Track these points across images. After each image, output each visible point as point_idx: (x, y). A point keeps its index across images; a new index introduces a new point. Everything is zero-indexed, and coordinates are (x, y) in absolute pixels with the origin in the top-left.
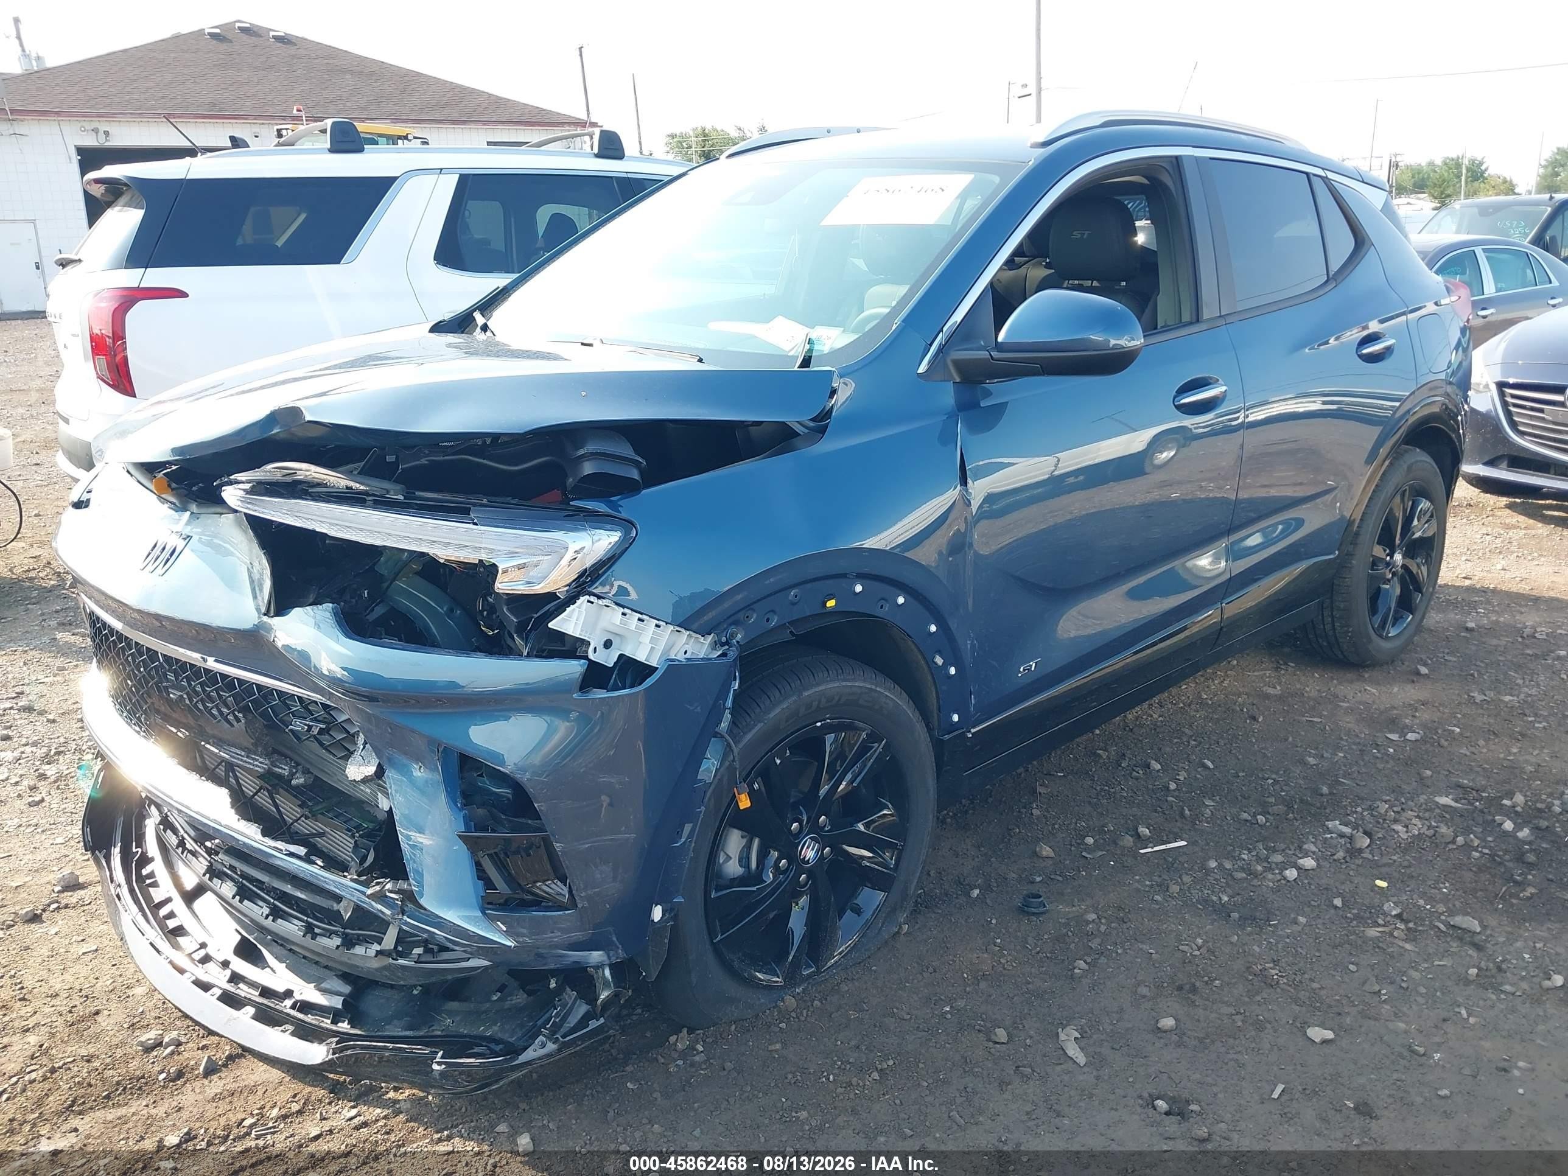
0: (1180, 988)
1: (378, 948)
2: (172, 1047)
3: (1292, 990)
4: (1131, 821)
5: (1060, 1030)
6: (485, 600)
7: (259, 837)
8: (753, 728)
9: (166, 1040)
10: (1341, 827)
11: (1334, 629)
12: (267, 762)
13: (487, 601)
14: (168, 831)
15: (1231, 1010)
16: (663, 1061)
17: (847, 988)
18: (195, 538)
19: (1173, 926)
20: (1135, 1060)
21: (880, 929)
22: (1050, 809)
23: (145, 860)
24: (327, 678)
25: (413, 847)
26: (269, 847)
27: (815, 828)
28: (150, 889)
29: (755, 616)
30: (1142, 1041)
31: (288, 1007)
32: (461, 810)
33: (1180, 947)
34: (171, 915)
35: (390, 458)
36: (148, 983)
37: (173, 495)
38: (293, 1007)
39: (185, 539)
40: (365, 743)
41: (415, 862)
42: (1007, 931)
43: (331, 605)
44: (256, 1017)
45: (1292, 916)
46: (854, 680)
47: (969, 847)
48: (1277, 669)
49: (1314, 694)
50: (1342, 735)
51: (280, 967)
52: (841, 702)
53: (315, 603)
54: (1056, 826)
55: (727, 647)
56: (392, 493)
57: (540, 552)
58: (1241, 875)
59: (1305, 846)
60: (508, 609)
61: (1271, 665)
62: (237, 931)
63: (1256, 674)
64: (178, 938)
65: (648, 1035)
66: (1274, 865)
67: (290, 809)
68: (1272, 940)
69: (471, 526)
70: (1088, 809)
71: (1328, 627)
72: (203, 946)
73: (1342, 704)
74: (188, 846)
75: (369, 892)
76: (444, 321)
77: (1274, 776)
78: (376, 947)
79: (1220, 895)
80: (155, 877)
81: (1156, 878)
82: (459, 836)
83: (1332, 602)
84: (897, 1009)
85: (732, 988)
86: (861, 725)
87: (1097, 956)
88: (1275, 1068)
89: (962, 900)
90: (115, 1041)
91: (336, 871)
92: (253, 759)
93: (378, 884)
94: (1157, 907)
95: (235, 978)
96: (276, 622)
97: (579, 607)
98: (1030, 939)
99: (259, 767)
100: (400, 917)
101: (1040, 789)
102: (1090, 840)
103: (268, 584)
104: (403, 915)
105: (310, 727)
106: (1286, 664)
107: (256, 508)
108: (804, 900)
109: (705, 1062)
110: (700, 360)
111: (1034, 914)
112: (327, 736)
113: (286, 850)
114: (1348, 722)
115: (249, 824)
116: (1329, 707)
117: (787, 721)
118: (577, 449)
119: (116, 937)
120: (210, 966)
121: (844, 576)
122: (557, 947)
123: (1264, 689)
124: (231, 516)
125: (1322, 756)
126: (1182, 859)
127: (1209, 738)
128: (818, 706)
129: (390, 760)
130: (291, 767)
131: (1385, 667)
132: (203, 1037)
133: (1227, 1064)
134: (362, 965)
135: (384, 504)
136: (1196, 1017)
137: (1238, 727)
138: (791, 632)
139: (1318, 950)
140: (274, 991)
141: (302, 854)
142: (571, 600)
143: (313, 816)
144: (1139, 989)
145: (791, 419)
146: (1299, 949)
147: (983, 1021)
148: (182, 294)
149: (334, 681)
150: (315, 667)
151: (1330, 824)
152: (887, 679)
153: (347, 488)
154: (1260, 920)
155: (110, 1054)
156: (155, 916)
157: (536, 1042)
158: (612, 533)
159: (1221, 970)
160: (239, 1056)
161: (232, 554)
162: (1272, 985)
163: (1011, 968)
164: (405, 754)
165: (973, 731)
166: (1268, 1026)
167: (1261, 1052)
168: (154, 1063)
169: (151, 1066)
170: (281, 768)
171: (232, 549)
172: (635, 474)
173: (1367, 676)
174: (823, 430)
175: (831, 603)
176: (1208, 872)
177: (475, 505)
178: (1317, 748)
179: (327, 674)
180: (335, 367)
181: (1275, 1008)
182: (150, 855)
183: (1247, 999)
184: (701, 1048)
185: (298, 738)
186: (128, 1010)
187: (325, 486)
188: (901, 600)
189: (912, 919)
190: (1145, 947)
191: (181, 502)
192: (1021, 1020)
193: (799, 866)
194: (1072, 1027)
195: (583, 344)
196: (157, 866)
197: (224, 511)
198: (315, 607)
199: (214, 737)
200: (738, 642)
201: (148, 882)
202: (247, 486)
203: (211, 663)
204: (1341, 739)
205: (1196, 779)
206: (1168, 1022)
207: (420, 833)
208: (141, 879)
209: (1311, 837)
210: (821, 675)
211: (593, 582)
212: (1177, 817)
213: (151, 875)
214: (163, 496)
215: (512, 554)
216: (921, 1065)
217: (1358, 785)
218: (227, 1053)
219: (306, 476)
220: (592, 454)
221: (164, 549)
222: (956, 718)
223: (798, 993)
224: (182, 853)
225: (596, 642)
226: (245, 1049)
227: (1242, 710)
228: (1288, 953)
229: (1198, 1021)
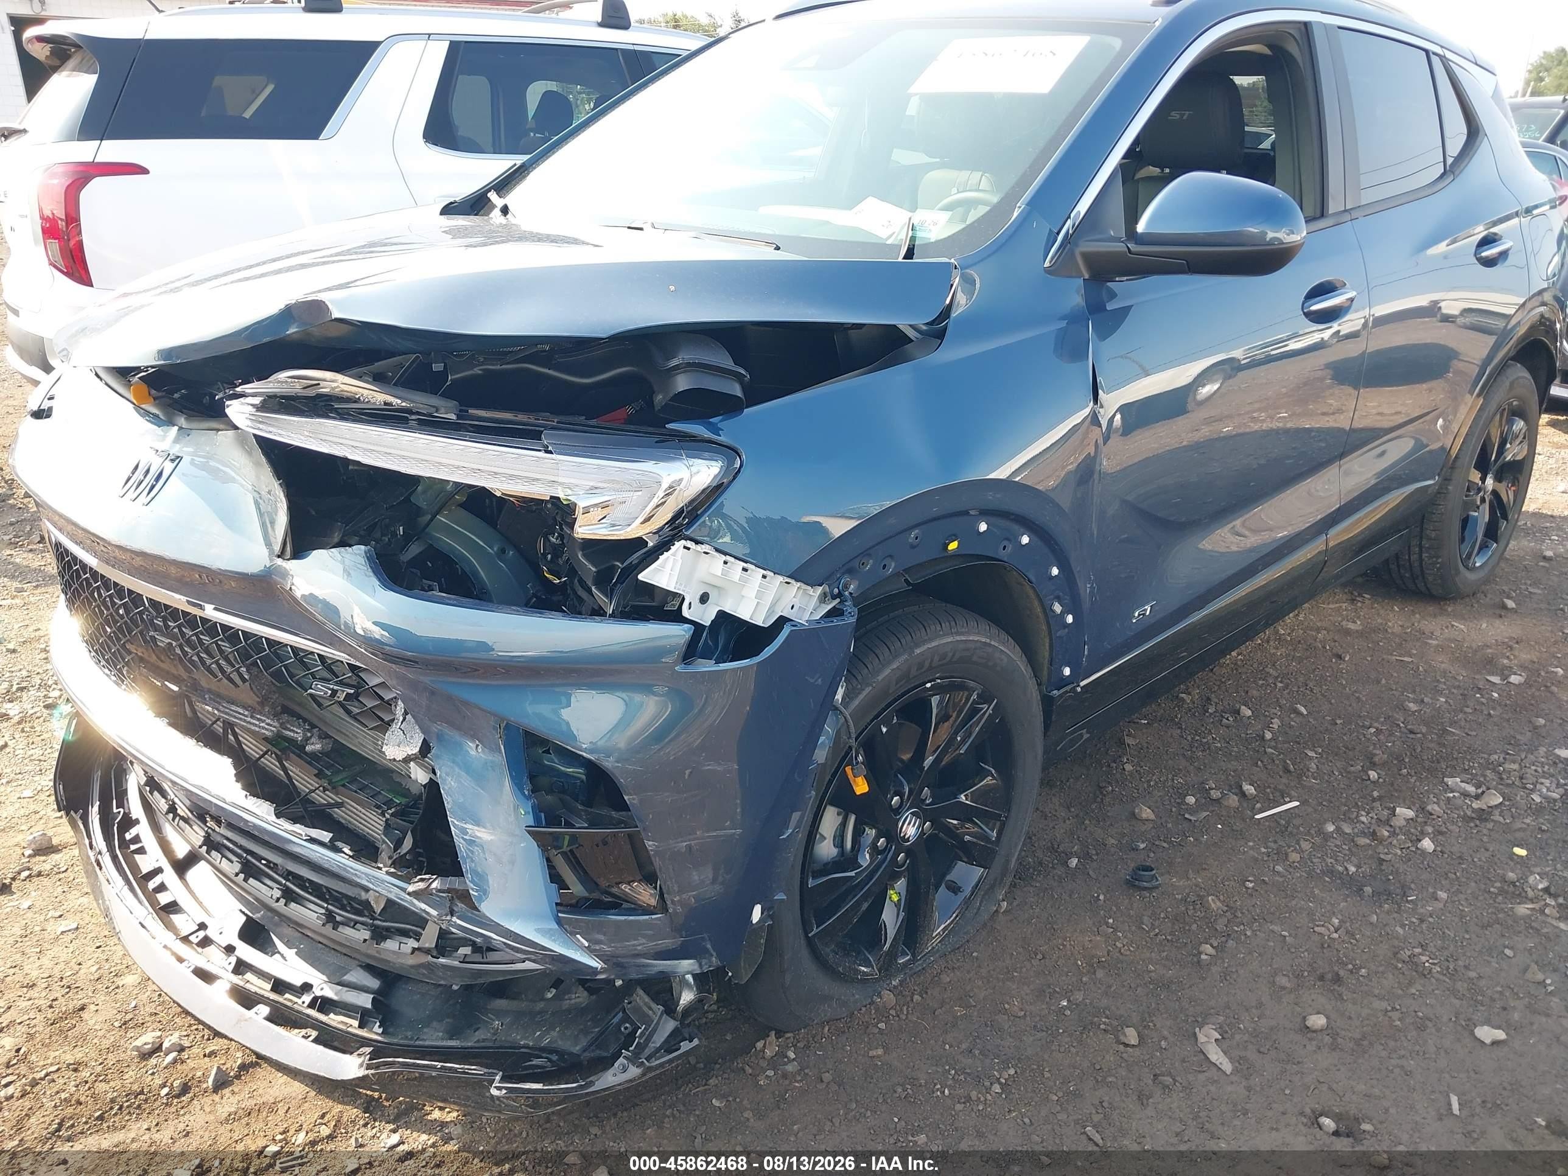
0: (1322, 978)
1: (416, 945)
2: (174, 1054)
3: (1448, 980)
4: (1233, 777)
5: (1197, 1030)
6: (547, 540)
7: (273, 818)
8: (859, 693)
9: (166, 1045)
10: (1463, 785)
11: (1421, 559)
12: (276, 724)
13: (549, 540)
14: (156, 793)
15: (1384, 1005)
16: (750, 1071)
17: (948, 980)
18: (186, 460)
19: (1303, 903)
20: (1288, 1067)
21: (979, 909)
22: (1142, 764)
23: (128, 822)
24: (361, 638)
25: (471, 842)
26: (285, 831)
27: (918, 802)
28: (136, 856)
29: (871, 561)
30: (1291, 1042)
31: (306, 1005)
32: (528, 798)
33: (1316, 929)
34: (162, 888)
35: (438, 367)
36: (139, 970)
37: (157, 406)
38: (311, 1005)
39: (172, 461)
40: (406, 713)
41: (472, 861)
42: (1118, 909)
43: (363, 547)
44: (269, 1019)
45: (1431, 890)
46: (968, 633)
47: (1057, 808)
48: (1353, 601)
49: (1397, 630)
50: (1438, 678)
51: (291, 953)
52: (954, 660)
53: (343, 544)
54: (1152, 783)
55: (838, 600)
56: (443, 410)
57: (629, 488)
58: (1363, 841)
59: (1429, 808)
60: (584, 555)
61: (1345, 597)
62: (241, 911)
63: (1331, 606)
64: (171, 916)
65: (729, 1037)
66: (1398, 831)
67: (304, 780)
68: (1414, 920)
69: (542, 454)
70: (1183, 763)
71: (1414, 557)
72: (202, 926)
73: (1430, 641)
74: (179, 811)
75: (411, 888)
76: (455, 202)
77: (1376, 725)
78: (412, 943)
79: (1345, 864)
80: (141, 841)
81: (1272, 845)
82: (529, 832)
83: (1422, 531)
84: (1008, 1003)
85: (824, 984)
86: (972, 684)
87: (1223, 939)
88: (1447, 1076)
89: (1060, 871)
90: (106, 1043)
91: (367, 862)
92: (259, 720)
93: (422, 880)
94: (1281, 880)
95: (241, 967)
96: (292, 566)
97: (674, 555)
98: (1146, 919)
99: (267, 729)
100: (449, 918)
101: (1129, 741)
102: (1191, 800)
103: (282, 519)
104: (452, 915)
105: (334, 692)
106: (1360, 595)
107: (271, 429)
108: (901, 884)
109: (799, 1072)
110: (778, 248)
111: (1145, 889)
112: (356, 703)
113: (306, 835)
114: (1442, 662)
115: (260, 801)
116: (1418, 644)
117: (897, 684)
118: (668, 359)
119: (98, 912)
120: (211, 950)
121: (966, 513)
122: (638, 956)
123: (1344, 623)
124: (231, 433)
125: (1422, 701)
126: (1297, 822)
127: (1296, 679)
128: (930, 666)
129: (440, 737)
130: (305, 730)
131: (1467, 600)
132: (209, 1039)
133: (1392, 1071)
134: (394, 961)
135: (431, 425)
136: (1347, 1014)
137: (1323, 667)
138: (906, 581)
139: (1467, 932)
140: (289, 984)
141: (327, 840)
142: (664, 546)
143: (334, 788)
144: (1278, 979)
145: (903, 323)
146: (1446, 931)
147: (1107, 1017)
148: (143, 171)
149: (368, 641)
150: (346, 624)
151: (1450, 781)
152: (1001, 630)
153: (386, 404)
154: (1397, 895)
155: (101, 1061)
156: (144, 889)
157: (616, 1065)
158: (714, 463)
159: (1365, 957)
160: (253, 1065)
161: (233, 480)
162: (1425, 974)
163: (1128, 953)
164: (458, 728)
165: (1083, 683)
166: (1430, 1024)
167: (1427, 1056)
168: (153, 1074)
169: (150, 1078)
170: (293, 731)
171: (233, 474)
172: (737, 390)
173: (1449, 610)
174: (941, 335)
175: (953, 546)
176: (1327, 837)
177: (546, 427)
178: (1414, 692)
179: (363, 634)
180: (348, 252)
181: (1433, 1002)
182: (134, 816)
183: (1400, 992)
184: (792, 1055)
185: (320, 705)
186: (118, 1005)
187: (357, 401)
188: (1025, 540)
189: (1009, 896)
190: (1276, 928)
191: (166, 414)
192: (1150, 1016)
193: (898, 845)
194: (1210, 1026)
195: (629, 228)
196: (143, 829)
197: (222, 426)
198: (342, 549)
199: (210, 691)
200: (851, 594)
201: (133, 847)
202: (257, 401)
203: (210, 612)
204: (1438, 681)
205: (1291, 727)
206: (1318, 1021)
207: (478, 825)
208: (124, 844)
209: (1432, 796)
210: (933, 627)
211: (689, 525)
212: (1281, 773)
213: (136, 839)
214: (143, 406)
215: (593, 490)
216: (1047, 1075)
217: (1468, 735)
218: (239, 1061)
219: (333, 389)
220: (689, 365)
221: (148, 471)
222: (1067, 671)
223: (895, 987)
224: (173, 820)
225: (691, 596)
226: (259, 1056)
227: (1324, 647)
228: (1434, 935)
229: (1350, 1018)
